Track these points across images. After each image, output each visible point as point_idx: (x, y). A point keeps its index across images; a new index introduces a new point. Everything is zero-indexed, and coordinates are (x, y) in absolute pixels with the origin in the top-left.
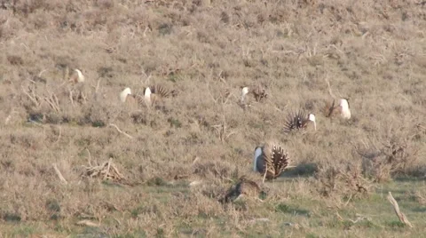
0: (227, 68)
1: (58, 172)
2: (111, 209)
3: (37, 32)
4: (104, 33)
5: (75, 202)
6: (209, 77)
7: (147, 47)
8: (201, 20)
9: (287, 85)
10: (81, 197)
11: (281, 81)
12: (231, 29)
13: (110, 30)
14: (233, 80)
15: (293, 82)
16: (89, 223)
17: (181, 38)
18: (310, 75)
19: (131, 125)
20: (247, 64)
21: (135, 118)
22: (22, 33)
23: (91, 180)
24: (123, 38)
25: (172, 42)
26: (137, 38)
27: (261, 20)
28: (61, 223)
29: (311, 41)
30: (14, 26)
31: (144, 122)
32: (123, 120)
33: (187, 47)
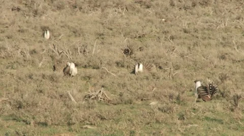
0: (173, 33)
1: (71, 96)
2: (102, 119)
3: (58, 12)
4: (99, 12)
5: (81, 114)
6: (162, 39)
7: (125, 21)
8: (157, 5)
9: (209, 44)
10: (84, 111)
11: (206, 42)
12: (176, 10)
13: (103, 10)
14: (177, 41)
15: (213, 42)
16: (89, 127)
17: (145, 15)
18: (224, 39)
19: (115, 68)
20: (185, 32)
21: (118, 64)
22: (50, 12)
23: (91, 101)
24: (110, 16)
25: (140, 18)
26: (119, 15)
27: (194, 5)
28: (73, 127)
29: (224, 17)
30: (45, 8)
31: (123, 66)
32: (110, 65)
33: (149, 21)
